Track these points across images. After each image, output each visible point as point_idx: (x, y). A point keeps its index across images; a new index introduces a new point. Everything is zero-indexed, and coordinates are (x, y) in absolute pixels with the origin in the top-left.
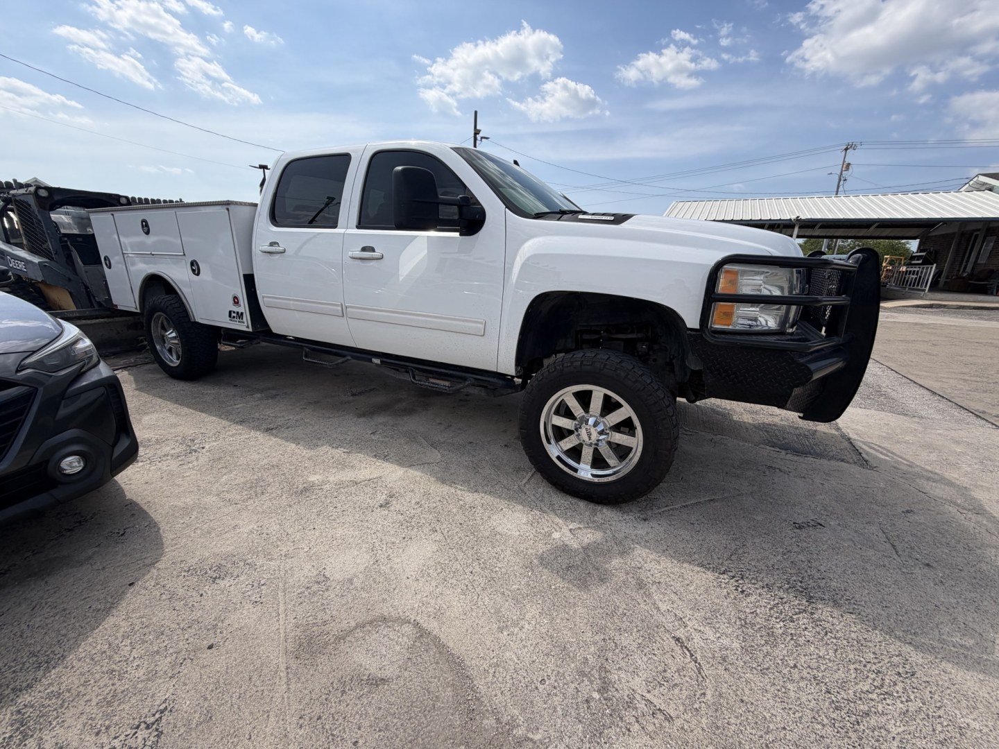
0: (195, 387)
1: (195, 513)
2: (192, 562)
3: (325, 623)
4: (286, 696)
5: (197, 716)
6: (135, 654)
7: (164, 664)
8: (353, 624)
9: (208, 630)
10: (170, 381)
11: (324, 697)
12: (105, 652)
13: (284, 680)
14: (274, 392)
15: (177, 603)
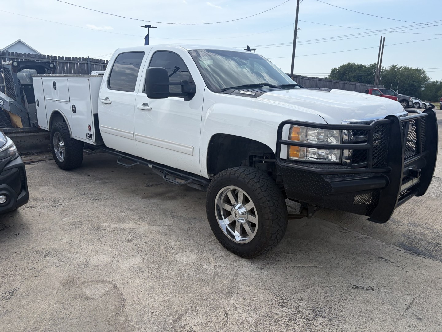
0: (69, 174)
1: (47, 232)
2: (39, 249)
3: (79, 278)
4: (55, 295)
5: (24, 294)
6: (11, 273)
7: (19, 278)
8: (90, 280)
9: (37, 272)
10: (59, 170)
11: (67, 298)
12: (2, 271)
13: (56, 291)
14: (106, 180)
15: (29, 261)
